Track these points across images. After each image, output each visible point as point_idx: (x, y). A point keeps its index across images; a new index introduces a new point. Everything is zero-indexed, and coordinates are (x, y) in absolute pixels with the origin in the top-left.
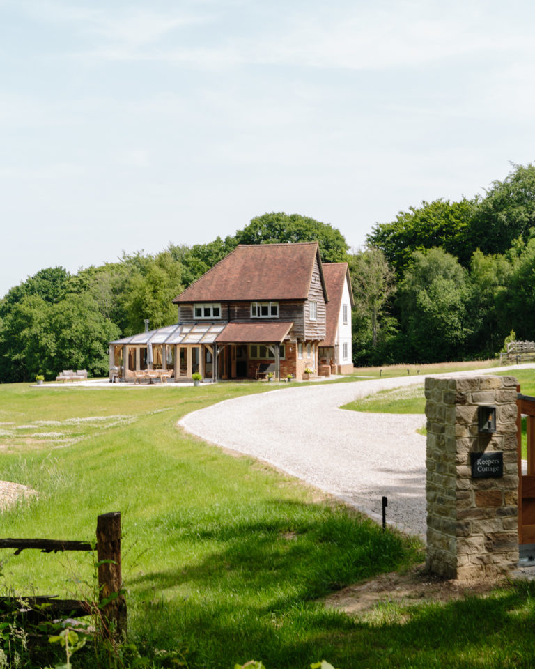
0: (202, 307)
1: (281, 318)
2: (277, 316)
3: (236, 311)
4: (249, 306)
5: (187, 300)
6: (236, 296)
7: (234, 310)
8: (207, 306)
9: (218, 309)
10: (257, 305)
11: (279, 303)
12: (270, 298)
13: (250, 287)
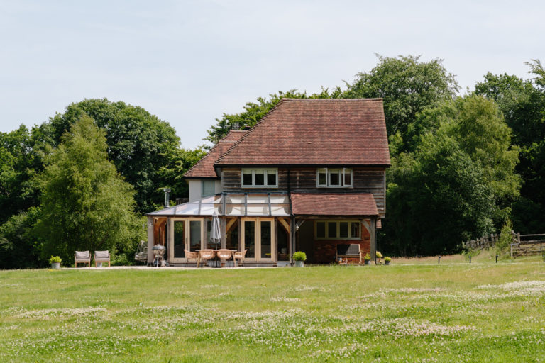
0: (254, 173)
1: (355, 189)
2: (351, 186)
3: (298, 178)
4: (315, 173)
5: (235, 163)
6: (298, 159)
7: (296, 177)
8: (260, 172)
9: (274, 176)
10: (326, 171)
11: (354, 170)
12: (343, 163)
13: (313, 150)
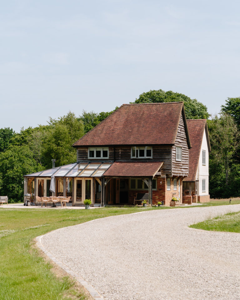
0: (95, 150)
1: (154, 159)
2: (151, 157)
4: (130, 150)
5: (84, 144)
6: (120, 141)
7: (119, 152)
8: (98, 149)
9: (107, 151)
10: (136, 148)
11: (153, 148)
12: (146, 143)
13: (131, 135)
